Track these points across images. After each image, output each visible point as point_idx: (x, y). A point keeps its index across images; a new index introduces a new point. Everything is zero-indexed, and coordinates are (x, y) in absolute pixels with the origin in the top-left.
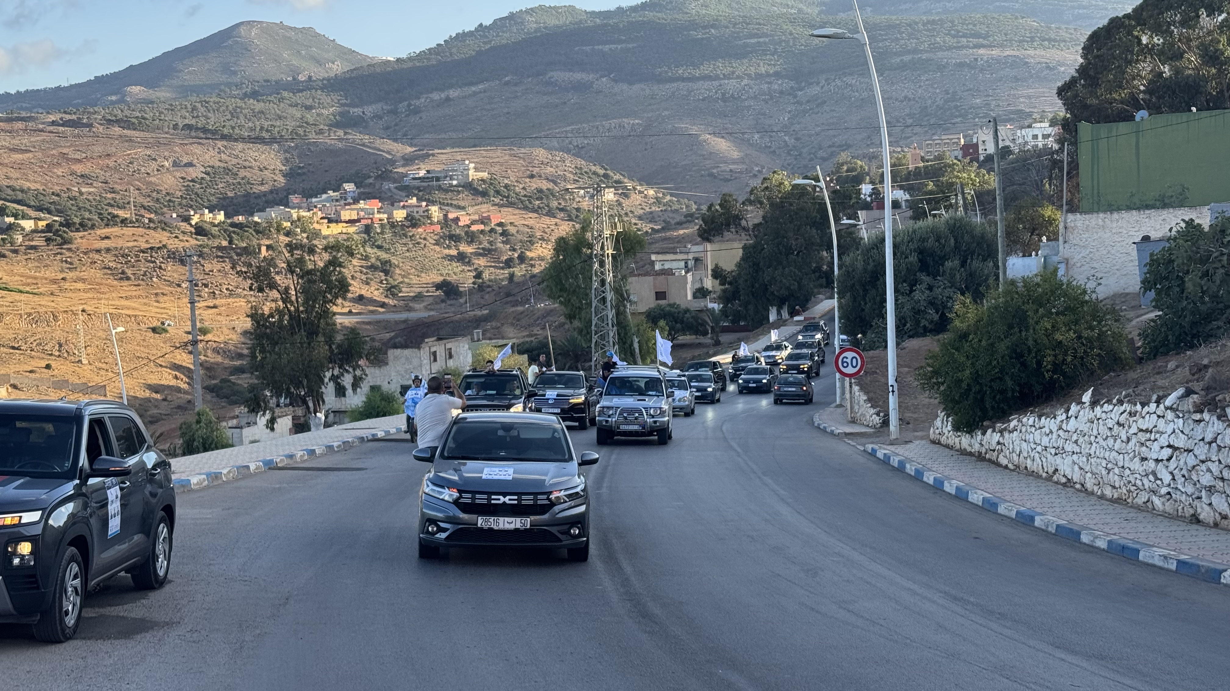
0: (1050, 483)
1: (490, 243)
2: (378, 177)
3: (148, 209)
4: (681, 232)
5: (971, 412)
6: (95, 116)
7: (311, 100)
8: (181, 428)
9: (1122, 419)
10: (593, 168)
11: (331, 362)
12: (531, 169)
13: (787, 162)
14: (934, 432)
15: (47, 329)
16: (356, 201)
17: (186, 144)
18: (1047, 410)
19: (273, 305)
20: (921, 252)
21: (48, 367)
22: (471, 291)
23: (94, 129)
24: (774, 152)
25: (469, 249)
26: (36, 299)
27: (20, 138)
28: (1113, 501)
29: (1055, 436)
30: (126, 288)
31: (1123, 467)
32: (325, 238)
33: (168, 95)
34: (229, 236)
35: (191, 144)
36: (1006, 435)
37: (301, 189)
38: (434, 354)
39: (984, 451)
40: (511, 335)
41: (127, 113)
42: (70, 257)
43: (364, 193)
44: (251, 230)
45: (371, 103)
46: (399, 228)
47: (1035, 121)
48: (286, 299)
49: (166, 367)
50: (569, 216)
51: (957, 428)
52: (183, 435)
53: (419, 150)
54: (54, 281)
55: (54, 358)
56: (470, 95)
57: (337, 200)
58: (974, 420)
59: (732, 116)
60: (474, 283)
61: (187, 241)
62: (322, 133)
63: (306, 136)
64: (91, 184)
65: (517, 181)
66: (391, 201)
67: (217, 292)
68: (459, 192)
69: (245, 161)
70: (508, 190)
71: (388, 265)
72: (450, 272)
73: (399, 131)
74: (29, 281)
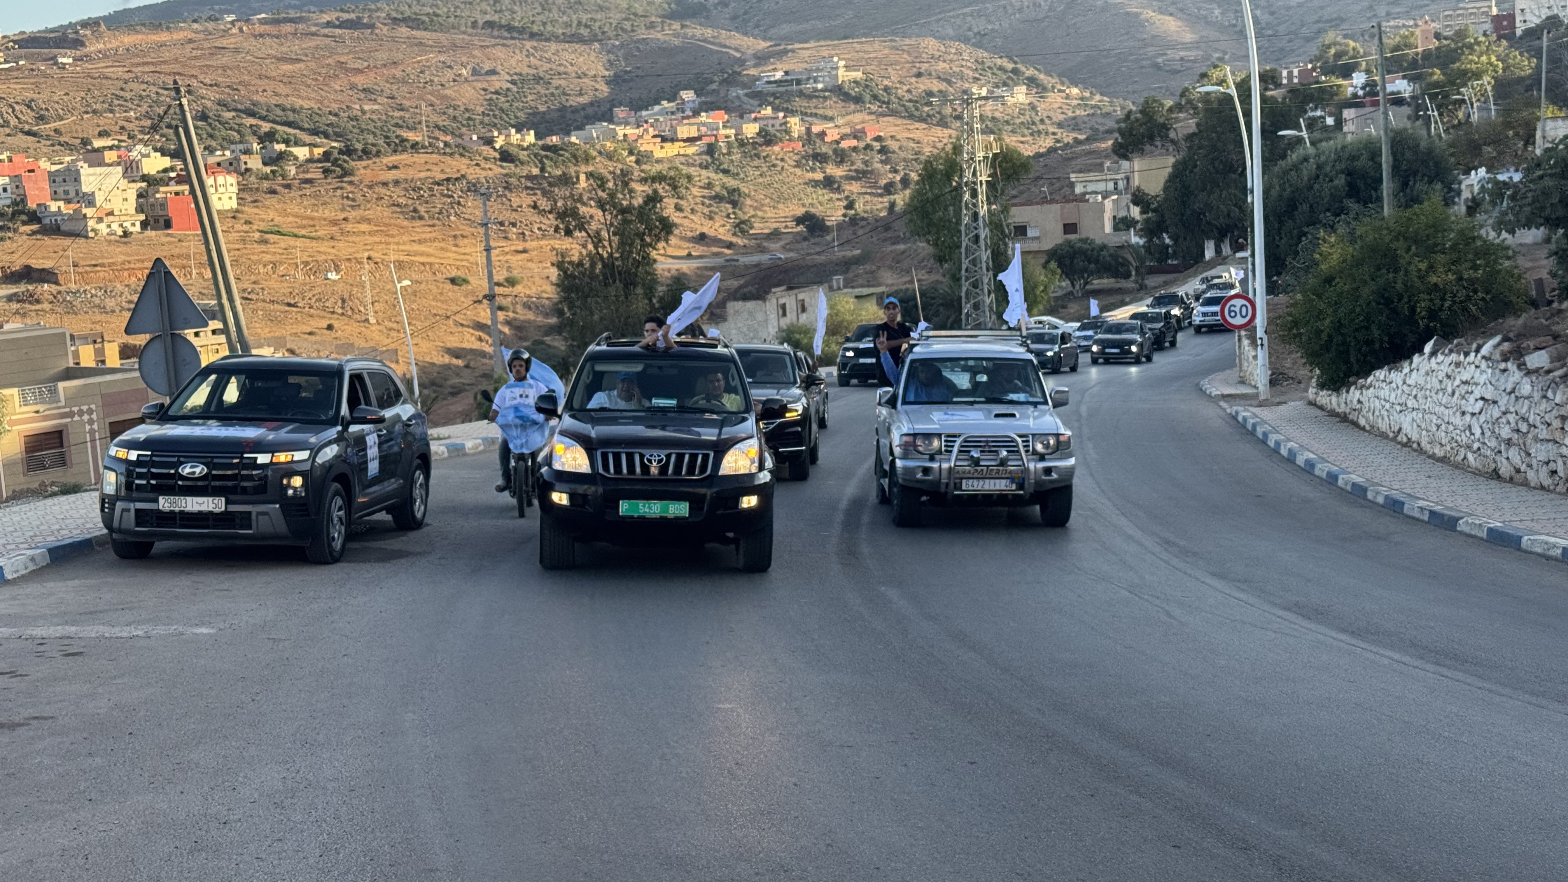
0: (1395, 444)
1: (866, 163)
2: (724, 82)
3: (444, 130)
5: (1335, 366)
6: (379, 14)
9: (1450, 371)
10: (999, 62)
12: (918, 65)
14: (1310, 393)
15: (327, 281)
16: (696, 113)
17: (488, 47)
18: (1397, 363)
19: (584, 250)
21: (330, 327)
22: (840, 226)
23: (377, 31)
25: (836, 171)
26: (314, 243)
27: (289, 44)
28: (1440, 460)
30: (420, 230)
31: (1448, 422)
32: (658, 161)
34: (541, 162)
35: (494, 46)
36: (1365, 392)
37: (628, 100)
38: (784, 307)
39: (1347, 410)
40: (886, 281)
41: (416, 8)
42: (351, 192)
43: (705, 103)
44: (567, 154)
46: (750, 147)
48: (597, 243)
49: (468, 326)
53: (775, 45)
54: (334, 223)
55: (335, 316)
57: (673, 113)
58: (1340, 377)
60: (845, 215)
61: (490, 169)
62: (654, 27)
63: (633, 31)
64: (375, 100)
65: (900, 82)
66: (741, 113)
67: (527, 233)
68: (825, 98)
69: (560, 65)
70: (889, 94)
71: (736, 194)
72: (815, 201)
73: (749, 21)
74: (304, 222)
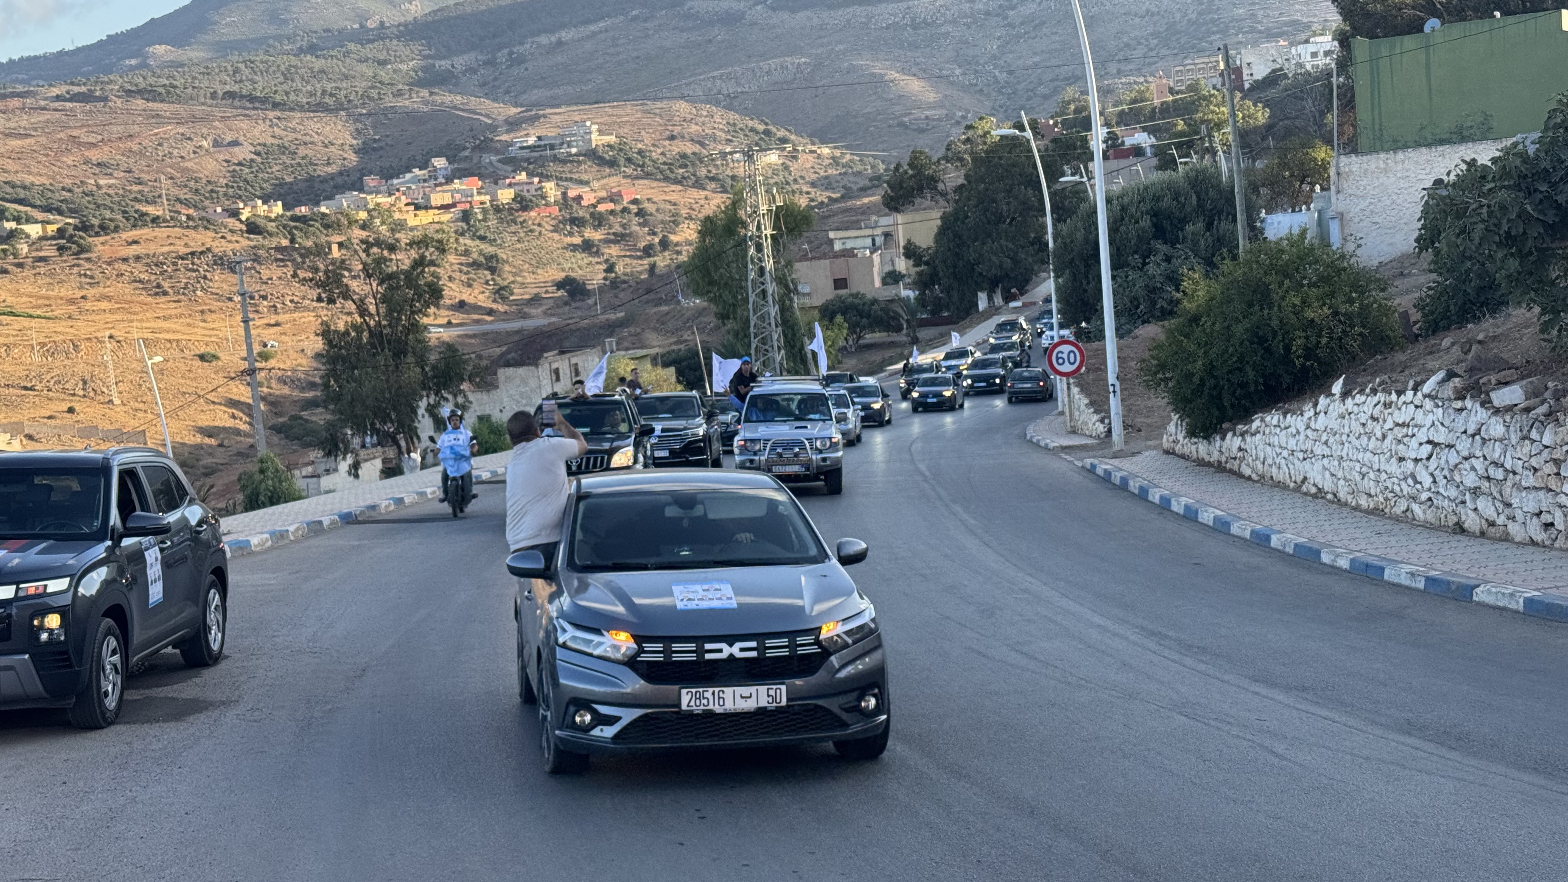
0: (1298, 495)
1: (623, 226)
2: (476, 148)
3: (186, 203)
4: (866, 200)
5: (1206, 413)
6: (111, 87)
7: (385, 52)
8: (239, 480)
9: (1376, 413)
10: (750, 123)
11: (424, 389)
12: (670, 128)
13: (998, 103)
14: (1168, 441)
15: (66, 362)
16: (449, 180)
17: (229, 117)
18: (1294, 406)
19: (349, 319)
20: (1155, 214)
21: (71, 410)
22: (601, 289)
23: (110, 104)
24: (981, 90)
25: (595, 235)
26: (50, 324)
27: (17, 119)
28: (1369, 512)
29: (1302, 437)
30: (164, 305)
31: (1379, 470)
32: (412, 229)
33: (202, 54)
34: (290, 233)
35: (236, 117)
36: (1248, 438)
37: (378, 169)
38: (557, 372)
39: (1223, 459)
40: (655, 343)
41: (151, 80)
42: (89, 269)
43: (458, 170)
44: (317, 225)
45: (464, 52)
46: (505, 213)
47: (1315, 34)
48: (363, 311)
49: (220, 404)
50: (723, 186)
51: (1192, 433)
52: (243, 488)
53: (526, 111)
54: (71, 301)
55: (76, 398)
56: (588, 37)
57: (425, 181)
58: (1211, 423)
59: (926, 47)
60: (605, 279)
61: (237, 242)
62: (401, 95)
63: (380, 99)
64: (111, 174)
65: (654, 145)
66: (495, 179)
67: (278, 306)
68: (579, 162)
69: (305, 135)
70: (643, 157)
71: (494, 260)
72: (574, 266)
73: (499, 87)
74: (40, 302)
